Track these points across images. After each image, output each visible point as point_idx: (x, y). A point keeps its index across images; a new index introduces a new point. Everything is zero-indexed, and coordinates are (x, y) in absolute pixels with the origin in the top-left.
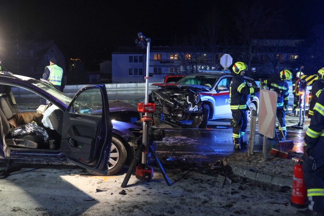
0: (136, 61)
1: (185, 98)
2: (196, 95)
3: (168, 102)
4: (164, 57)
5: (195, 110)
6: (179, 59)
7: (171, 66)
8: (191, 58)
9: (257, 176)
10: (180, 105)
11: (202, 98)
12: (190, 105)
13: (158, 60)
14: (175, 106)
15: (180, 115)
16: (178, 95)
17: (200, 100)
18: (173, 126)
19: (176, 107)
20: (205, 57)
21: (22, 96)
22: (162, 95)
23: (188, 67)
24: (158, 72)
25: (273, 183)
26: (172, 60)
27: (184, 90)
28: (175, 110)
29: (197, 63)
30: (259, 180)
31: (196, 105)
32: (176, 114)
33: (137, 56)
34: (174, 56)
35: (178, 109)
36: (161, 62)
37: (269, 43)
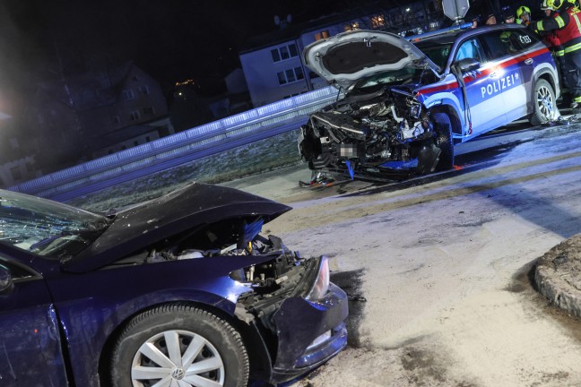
0: (285, 56)
2: (411, 99)
3: (350, 133)
5: (417, 134)
8: (384, 22)
10: (379, 131)
11: (425, 102)
12: (402, 124)
14: (369, 138)
15: (386, 154)
16: (368, 107)
17: (424, 107)
19: (372, 139)
21: (93, 178)
22: (334, 119)
28: (372, 145)
31: (417, 120)
33: (285, 47)
34: (351, 27)
35: (378, 141)
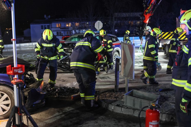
0: (45, 28)
1: (70, 51)
4: (63, 26)
6: (71, 26)
7: (67, 30)
8: (79, 25)
9: (122, 111)
13: (59, 27)
18: (64, 70)
20: (87, 24)
23: (77, 31)
24: (59, 35)
25: (134, 115)
26: (67, 27)
27: (70, 45)
29: (82, 28)
30: (123, 113)
32: (65, 62)
33: (46, 25)
34: (69, 24)
36: (61, 29)
37: (124, 15)
